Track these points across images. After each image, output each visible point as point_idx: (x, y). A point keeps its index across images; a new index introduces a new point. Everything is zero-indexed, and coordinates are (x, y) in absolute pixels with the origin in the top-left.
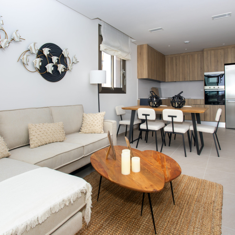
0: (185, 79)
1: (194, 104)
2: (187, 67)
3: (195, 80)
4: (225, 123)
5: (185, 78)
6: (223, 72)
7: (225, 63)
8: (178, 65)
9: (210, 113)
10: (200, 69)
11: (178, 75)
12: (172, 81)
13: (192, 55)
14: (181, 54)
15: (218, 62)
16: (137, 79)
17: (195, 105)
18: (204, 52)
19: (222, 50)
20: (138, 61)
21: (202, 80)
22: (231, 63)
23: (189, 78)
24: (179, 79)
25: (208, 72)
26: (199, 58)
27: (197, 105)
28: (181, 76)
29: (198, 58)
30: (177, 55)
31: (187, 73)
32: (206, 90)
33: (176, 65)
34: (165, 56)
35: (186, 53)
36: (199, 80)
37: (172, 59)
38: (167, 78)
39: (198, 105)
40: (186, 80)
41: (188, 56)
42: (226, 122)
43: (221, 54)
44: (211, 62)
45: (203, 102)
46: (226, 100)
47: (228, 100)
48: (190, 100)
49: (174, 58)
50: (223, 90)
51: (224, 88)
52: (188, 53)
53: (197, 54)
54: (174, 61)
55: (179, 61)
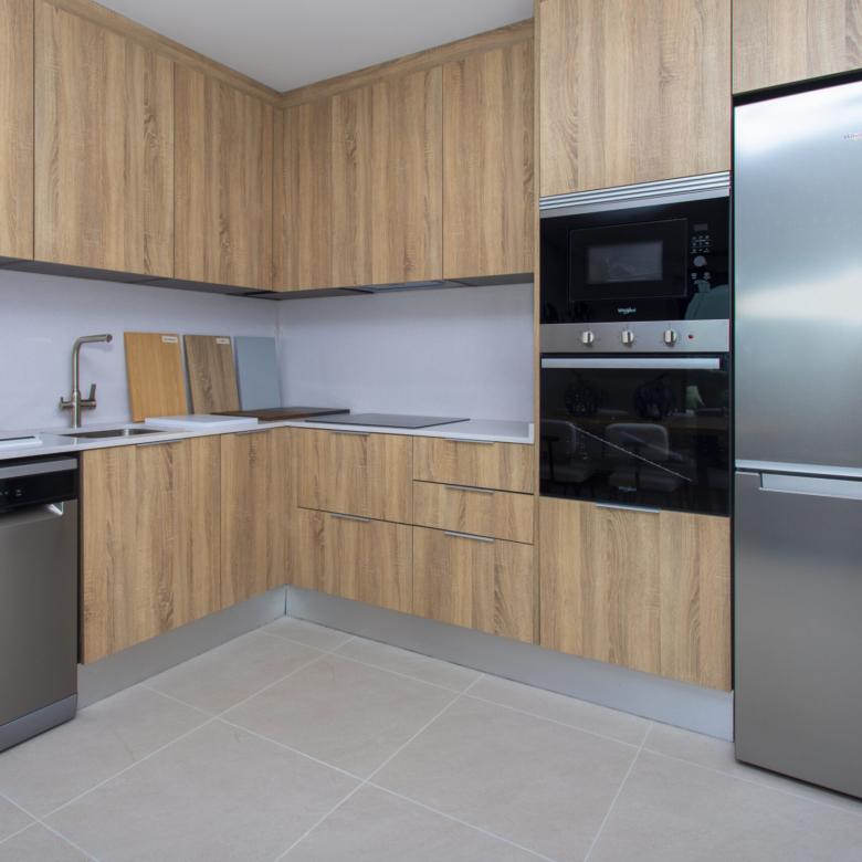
0: (407, 269)
1: (451, 481)
2: (426, 169)
3: (479, 275)
5: (407, 259)
8: (360, 155)
10: (519, 172)
11: (361, 237)
12: (321, 286)
13: (461, 64)
14: (384, 65)
15: (664, 80)
17: (456, 493)
24: (369, 269)
25: (574, 188)
27: (478, 498)
28: (381, 247)
30: (354, 82)
31: (427, 216)
32: (547, 363)
33: (350, 157)
35: (422, 53)
37: (322, 110)
39: (488, 496)
41: (436, 74)
45: (525, 471)
46: (739, 464)
47: (761, 472)
48: (424, 441)
49: (335, 101)
50: (714, 363)
51: (726, 349)
52: (434, 49)
53: (499, 53)
54: (337, 129)
55: (371, 126)
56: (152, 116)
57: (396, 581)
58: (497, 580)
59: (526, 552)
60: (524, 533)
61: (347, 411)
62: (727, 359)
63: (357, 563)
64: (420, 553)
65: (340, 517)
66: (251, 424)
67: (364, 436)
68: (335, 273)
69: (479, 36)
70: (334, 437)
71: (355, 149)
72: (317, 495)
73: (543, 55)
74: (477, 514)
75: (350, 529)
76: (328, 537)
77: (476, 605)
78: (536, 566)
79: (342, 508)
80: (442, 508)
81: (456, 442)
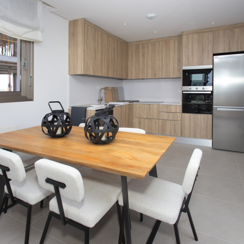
0: (155, 76)
1: (166, 111)
2: (159, 59)
3: (169, 77)
4: (211, 141)
5: (155, 74)
6: (210, 67)
7: (214, 53)
8: (146, 56)
9: (190, 126)
10: (176, 61)
11: (146, 70)
12: (137, 78)
13: (166, 42)
14: (150, 40)
15: (203, 50)
16: (68, 76)
17: (167, 113)
18: (183, 36)
19: (210, 33)
20: (69, 46)
21: (180, 77)
22: (223, 52)
23: (160, 74)
24: (147, 76)
25: (188, 65)
26: (176, 45)
27: (171, 114)
28: (150, 72)
29: (174, 46)
30: (144, 42)
31: (159, 67)
32: (184, 92)
33: (143, 56)
34: (128, 43)
35: (158, 39)
36: (175, 77)
37: (137, 47)
38: (130, 74)
39: (173, 114)
40: (156, 78)
41: (161, 43)
42: (212, 139)
43: (208, 40)
44: (193, 51)
45: (180, 109)
46: (214, 107)
47: (217, 108)
48: (161, 105)
49: (140, 45)
50: (210, 92)
51: (212, 90)
52: (160, 38)
53: (173, 41)
54: (141, 50)
55: (148, 50)
56: (114, 50)
57: (156, 129)
58: (175, 127)
59: (180, 122)
60: (179, 119)
61: (139, 101)
62: (212, 92)
63: (148, 126)
64: (160, 124)
65: (144, 118)
66: (128, 103)
67: (150, 104)
68: (140, 76)
69: (169, 37)
70: (143, 105)
71: (144, 54)
72: (140, 115)
73: (183, 44)
74: (171, 116)
75: (146, 120)
76: (142, 123)
77: (171, 131)
78: (182, 124)
79: (145, 117)
80: (165, 116)
81: (167, 105)
